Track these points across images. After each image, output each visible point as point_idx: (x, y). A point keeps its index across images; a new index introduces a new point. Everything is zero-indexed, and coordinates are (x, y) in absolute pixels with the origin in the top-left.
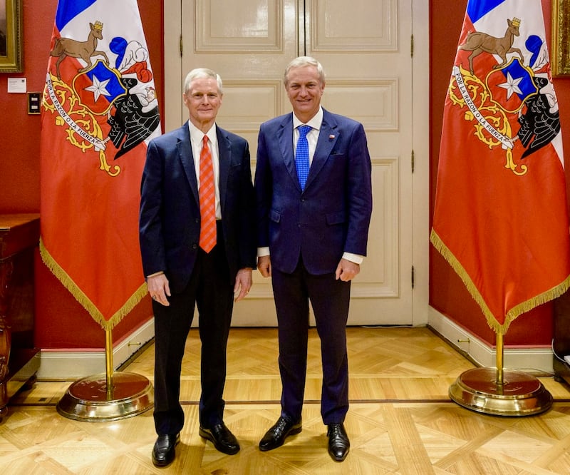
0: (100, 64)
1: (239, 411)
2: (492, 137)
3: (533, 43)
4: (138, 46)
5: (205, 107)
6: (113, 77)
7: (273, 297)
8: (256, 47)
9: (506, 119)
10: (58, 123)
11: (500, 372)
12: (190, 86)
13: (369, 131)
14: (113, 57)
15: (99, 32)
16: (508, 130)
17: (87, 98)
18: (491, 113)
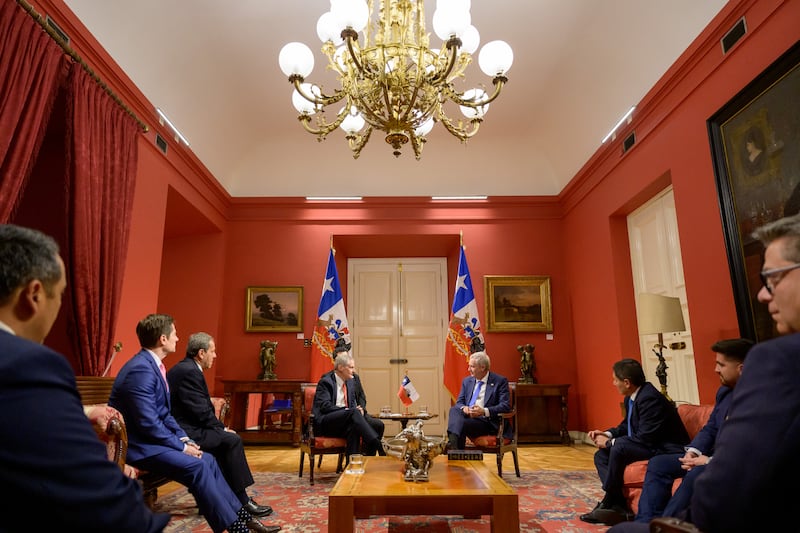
0: (332, 328)
3: (474, 321)
6: (336, 332)
8: (380, 323)
9: (466, 345)
14: (336, 326)
15: (332, 317)
16: (467, 349)
17: (328, 339)
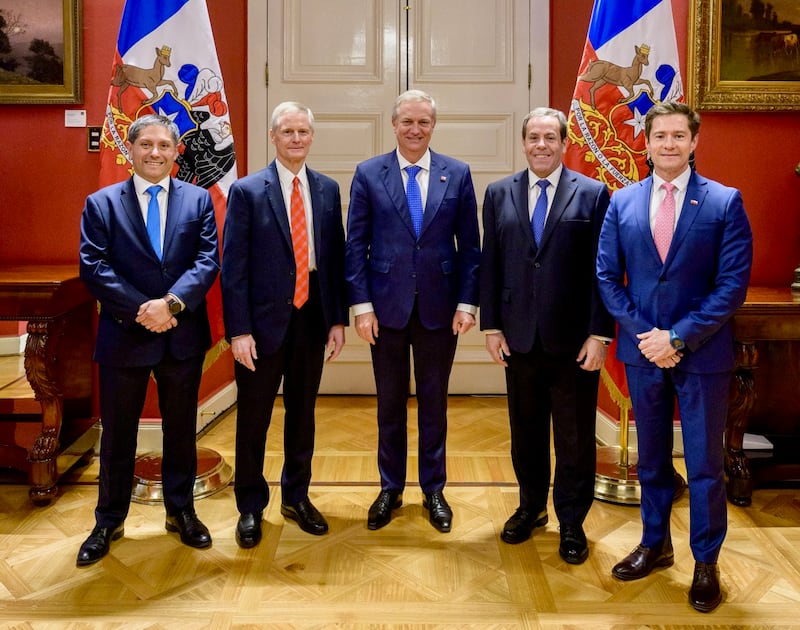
0: (167, 95)
1: (323, 494)
2: (617, 181)
3: (665, 74)
4: (212, 75)
5: (296, 145)
6: (182, 110)
7: (371, 360)
9: (632, 161)
10: (119, 162)
11: (625, 452)
12: (279, 122)
13: (475, 173)
14: (182, 87)
15: (167, 58)
16: (635, 173)
18: (615, 154)
